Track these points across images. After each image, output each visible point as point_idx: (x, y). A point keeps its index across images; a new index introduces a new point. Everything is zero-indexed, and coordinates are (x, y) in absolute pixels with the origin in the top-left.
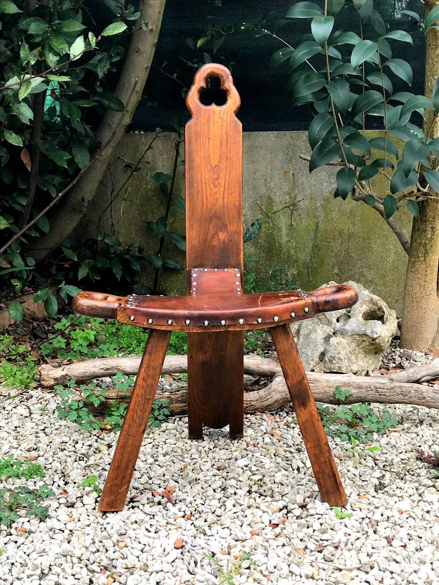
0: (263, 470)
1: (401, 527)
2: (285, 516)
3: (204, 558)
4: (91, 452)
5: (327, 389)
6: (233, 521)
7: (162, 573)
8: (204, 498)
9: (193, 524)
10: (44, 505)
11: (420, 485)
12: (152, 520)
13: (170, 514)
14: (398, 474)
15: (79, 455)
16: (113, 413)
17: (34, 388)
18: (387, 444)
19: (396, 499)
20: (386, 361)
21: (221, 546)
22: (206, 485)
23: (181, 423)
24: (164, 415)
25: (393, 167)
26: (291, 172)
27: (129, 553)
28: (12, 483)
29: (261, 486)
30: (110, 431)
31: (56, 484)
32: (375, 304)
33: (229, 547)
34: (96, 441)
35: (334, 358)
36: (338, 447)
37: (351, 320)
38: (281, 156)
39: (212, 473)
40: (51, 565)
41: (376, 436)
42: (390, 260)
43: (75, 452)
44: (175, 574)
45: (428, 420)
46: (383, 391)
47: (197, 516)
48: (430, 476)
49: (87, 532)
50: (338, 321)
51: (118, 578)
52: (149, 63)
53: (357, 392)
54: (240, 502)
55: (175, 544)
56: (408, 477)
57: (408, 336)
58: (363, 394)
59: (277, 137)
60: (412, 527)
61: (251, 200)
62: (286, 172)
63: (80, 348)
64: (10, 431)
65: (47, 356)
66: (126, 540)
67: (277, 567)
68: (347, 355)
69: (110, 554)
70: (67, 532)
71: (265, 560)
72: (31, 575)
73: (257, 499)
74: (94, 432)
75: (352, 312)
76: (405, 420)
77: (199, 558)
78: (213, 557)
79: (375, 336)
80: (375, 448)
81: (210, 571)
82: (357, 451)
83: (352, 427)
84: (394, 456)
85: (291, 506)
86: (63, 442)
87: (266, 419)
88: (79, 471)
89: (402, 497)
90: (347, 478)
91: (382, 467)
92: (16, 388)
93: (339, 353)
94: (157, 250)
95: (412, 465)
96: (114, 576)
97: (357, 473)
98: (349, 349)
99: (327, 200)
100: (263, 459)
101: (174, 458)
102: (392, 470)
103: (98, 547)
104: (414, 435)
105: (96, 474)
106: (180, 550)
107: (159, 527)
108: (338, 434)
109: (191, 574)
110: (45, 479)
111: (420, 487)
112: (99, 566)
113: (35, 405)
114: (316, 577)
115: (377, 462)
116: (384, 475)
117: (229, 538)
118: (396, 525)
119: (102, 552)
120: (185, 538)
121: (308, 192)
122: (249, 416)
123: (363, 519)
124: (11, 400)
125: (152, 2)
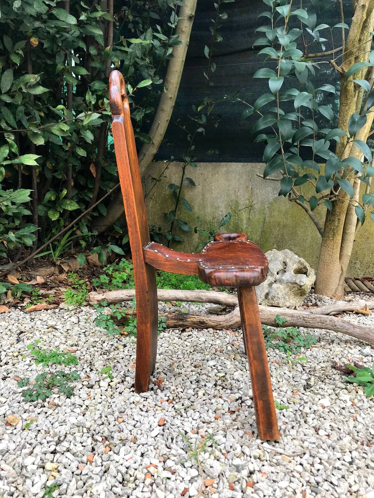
0: (226, 370)
1: (325, 419)
2: (240, 405)
3: (178, 435)
4: (112, 349)
5: (270, 317)
6: (202, 406)
7: (146, 445)
8: (183, 388)
9: (173, 406)
10: (72, 386)
11: (336, 387)
12: (145, 402)
13: (158, 398)
14: (320, 378)
15: (104, 351)
16: (130, 324)
17: (85, 306)
18: (311, 356)
19: (319, 396)
20: (306, 301)
21: (192, 426)
22: (186, 378)
23: (173, 333)
24: (163, 327)
25: (316, 179)
26: (250, 187)
27: (124, 427)
28: (55, 367)
29: (224, 381)
30: (127, 336)
31: (84, 370)
32: (302, 264)
33: (198, 428)
34: (117, 342)
35: (274, 297)
36: (277, 356)
37: (287, 273)
38: (245, 177)
39: (190, 370)
40: (66, 433)
41: (303, 350)
42: (308, 241)
43: (102, 349)
44: (156, 447)
45: (337, 341)
46: (308, 319)
47: (177, 401)
48: (343, 381)
49: (98, 408)
50: (278, 274)
51: (113, 448)
52: (168, 117)
53: (290, 319)
54: (208, 392)
55: (159, 422)
56: (327, 381)
57: (320, 286)
58: (294, 321)
59: (243, 166)
60: (333, 420)
61: (226, 203)
62: (247, 187)
63: (117, 283)
64: (63, 332)
65: (98, 287)
66: (124, 417)
67: (233, 447)
68: (283, 295)
69: (111, 427)
70: (84, 407)
71: (224, 440)
72: (51, 441)
73: (221, 390)
74: (117, 336)
75: (287, 268)
76: (321, 339)
77: (175, 434)
78: (186, 434)
79: (302, 284)
80: (303, 358)
81: (182, 447)
82: (290, 360)
83: (287, 343)
84: (316, 365)
85: (244, 398)
86: (95, 342)
87: (229, 334)
88: (102, 362)
89: (323, 395)
90: (284, 379)
91: (308, 372)
92: (73, 305)
93: (278, 294)
94: (169, 230)
95: (329, 372)
96: (111, 446)
97: (291, 375)
98: (284, 292)
99: (271, 204)
100: (226, 361)
101: (166, 357)
102: (315, 374)
103: (103, 421)
104: (328, 350)
105: (112, 365)
106: (162, 427)
107: (149, 408)
108: (277, 347)
109: (168, 448)
110: (77, 366)
111: (336, 389)
112: (101, 436)
113: (83, 317)
114: (263, 458)
115: (304, 368)
116: (310, 378)
117: (198, 421)
118: (320, 417)
119: (106, 425)
120: (166, 418)
121: (260, 199)
122: (218, 331)
123: (296, 411)
124: (69, 312)
125: (172, 81)
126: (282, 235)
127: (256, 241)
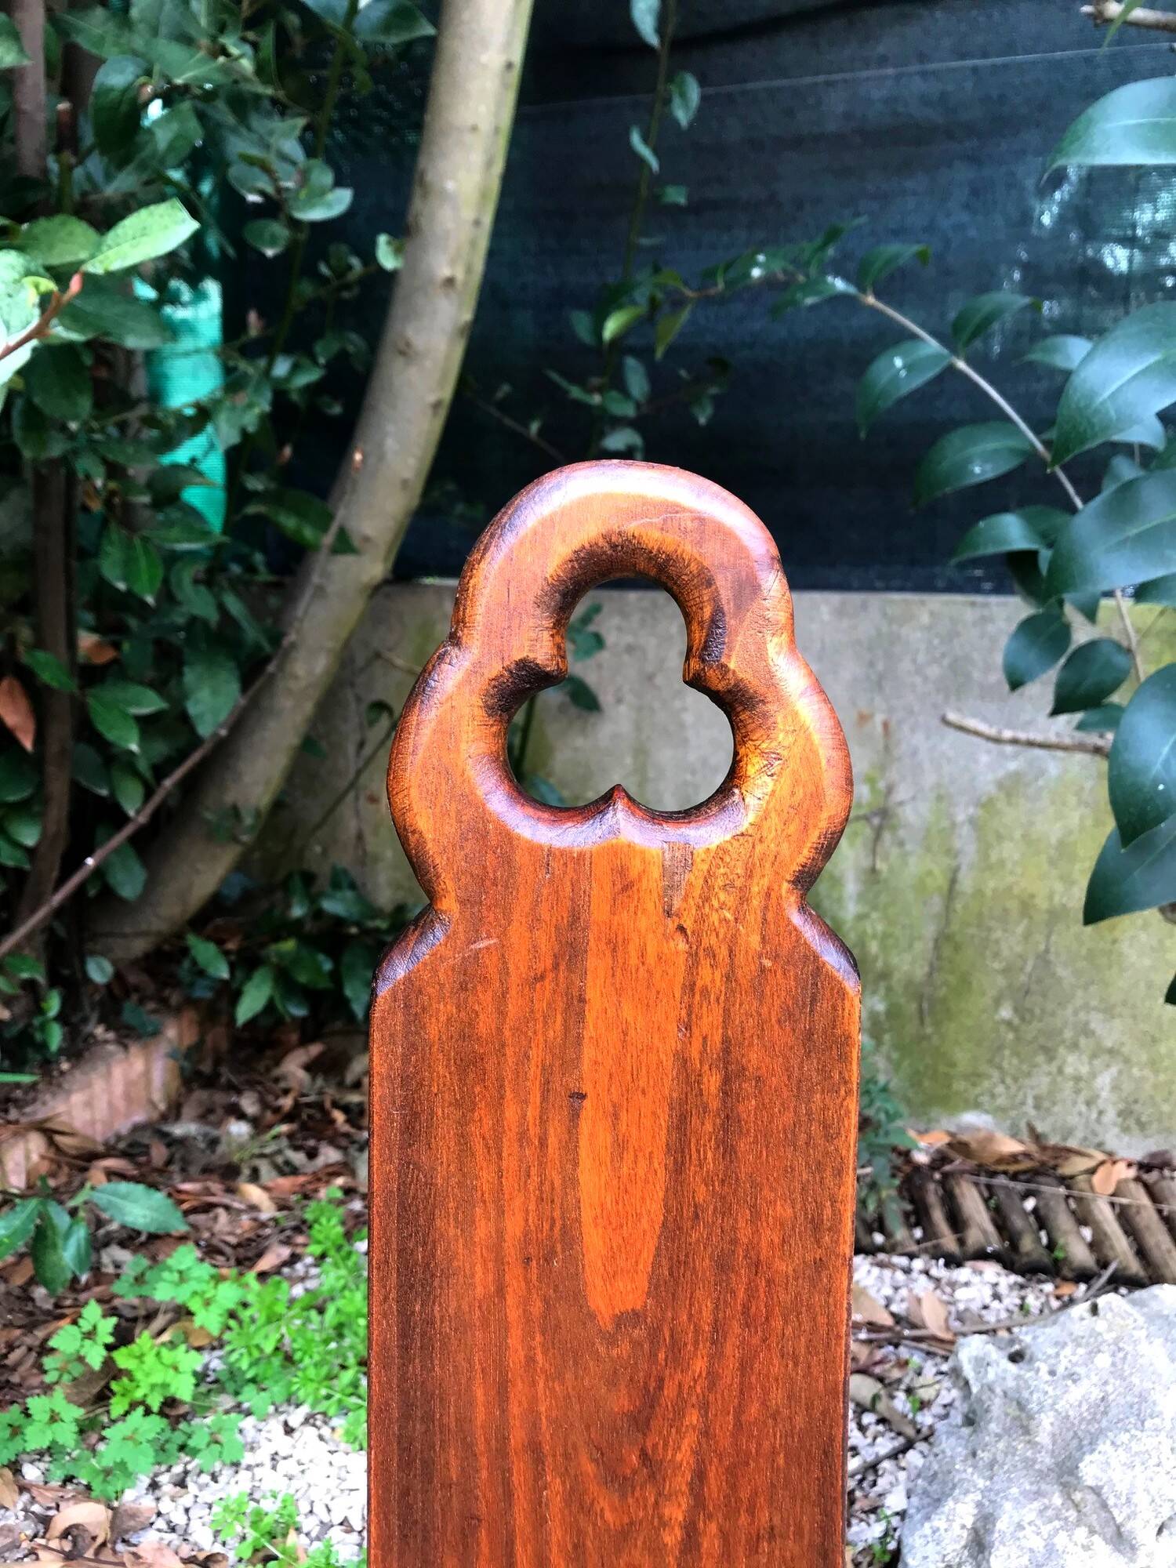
26: (879, 719)
38: (851, 669)
62: (862, 717)
99: (988, 805)
121: (929, 779)
125: (450, 185)
126: (1044, 959)
127: (909, 984)
